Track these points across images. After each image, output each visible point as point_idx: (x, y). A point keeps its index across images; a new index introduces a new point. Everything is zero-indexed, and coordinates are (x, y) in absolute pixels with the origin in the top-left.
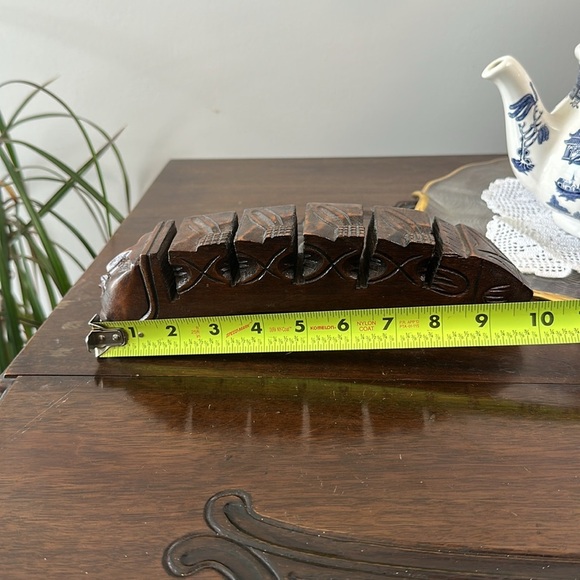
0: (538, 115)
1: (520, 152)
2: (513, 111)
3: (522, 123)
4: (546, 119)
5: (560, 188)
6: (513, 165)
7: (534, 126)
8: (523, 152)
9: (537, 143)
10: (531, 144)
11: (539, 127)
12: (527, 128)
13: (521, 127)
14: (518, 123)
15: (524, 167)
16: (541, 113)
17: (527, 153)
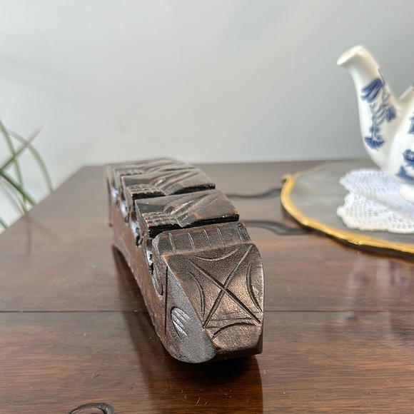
0: (386, 96)
1: (372, 130)
2: (364, 94)
3: (372, 104)
4: (393, 101)
5: (407, 159)
6: (365, 143)
7: (383, 106)
8: (375, 129)
9: (385, 122)
10: (381, 122)
11: (387, 108)
12: (377, 108)
13: (372, 107)
14: (369, 104)
15: (376, 143)
16: (389, 95)
17: (378, 130)
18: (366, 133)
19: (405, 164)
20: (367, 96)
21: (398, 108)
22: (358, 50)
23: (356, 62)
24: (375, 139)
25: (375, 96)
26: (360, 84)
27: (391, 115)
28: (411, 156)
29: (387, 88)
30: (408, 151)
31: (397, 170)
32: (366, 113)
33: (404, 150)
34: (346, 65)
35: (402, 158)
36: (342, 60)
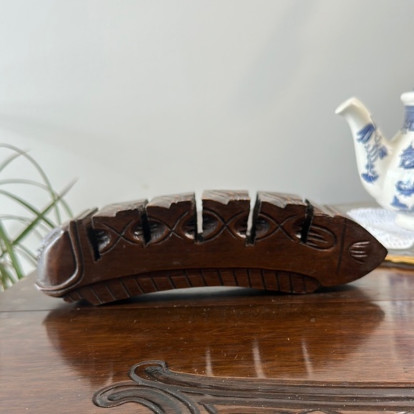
0: (378, 138)
1: (367, 167)
2: (359, 137)
3: (367, 145)
4: (384, 143)
5: (399, 189)
6: (362, 179)
7: (376, 146)
8: (370, 166)
9: (379, 159)
10: (375, 160)
11: (379, 148)
12: (371, 148)
13: (367, 148)
14: (364, 145)
15: (370, 178)
16: (380, 137)
17: (372, 167)
18: (363, 170)
19: (397, 193)
20: (362, 138)
21: (389, 148)
22: (352, 101)
23: (351, 110)
24: (370, 174)
25: (369, 138)
26: (356, 128)
27: (383, 154)
28: (403, 186)
29: (379, 131)
30: (400, 183)
31: (391, 200)
32: (362, 153)
33: (396, 182)
34: (343, 113)
35: (395, 188)
36: (339, 110)
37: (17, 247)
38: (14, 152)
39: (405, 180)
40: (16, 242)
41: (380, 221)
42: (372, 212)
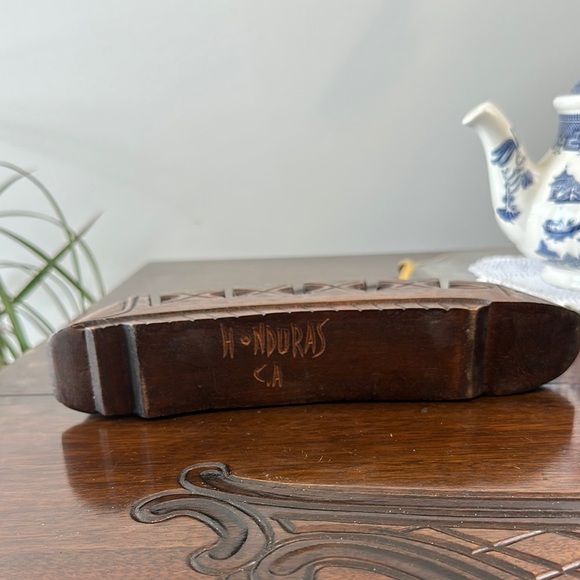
0: (520, 159)
1: (505, 199)
2: (495, 158)
3: (505, 168)
4: (528, 166)
5: (548, 231)
6: (498, 216)
7: (518, 170)
8: (508, 199)
9: (521, 189)
10: (515, 190)
11: (522, 173)
12: (510, 173)
13: (505, 173)
14: (501, 169)
15: (510, 215)
16: (524, 159)
17: (512, 199)
18: (498, 203)
19: (545, 237)
20: (499, 159)
21: (535, 173)
22: (486, 107)
23: (483, 120)
24: (509, 210)
25: (508, 159)
26: (490, 145)
27: (527, 181)
28: (553, 227)
29: (522, 150)
30: (549, 222)
31: (536, 246)
32: (497, 180)
33: (543, 221)
34: (472, 124)
35: (542, 230)
36: (467, 119)
37: (19, 307)
38: (14, 173)
39: (556, 219)
40: (18, 299)
41: (522, 276)
42: (511, 262)
